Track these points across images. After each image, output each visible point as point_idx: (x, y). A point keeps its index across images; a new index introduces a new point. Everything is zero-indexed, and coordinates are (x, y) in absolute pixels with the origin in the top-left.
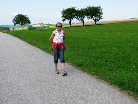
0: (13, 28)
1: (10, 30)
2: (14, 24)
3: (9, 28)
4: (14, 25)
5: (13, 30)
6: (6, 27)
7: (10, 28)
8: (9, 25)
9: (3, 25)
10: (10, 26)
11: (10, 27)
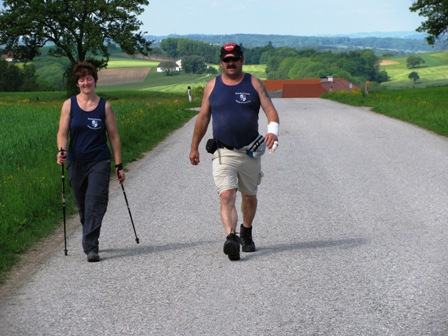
0: (414, 62)
1: (384, 78)
2: (425, 26)
3: (373, 60)
4: (425, 34)
5: (414, 76)
6: (354, 55)
7: (385, 64)
8: (373, 40)
9: (326, 40)
10: (387, 42)
11: (388, 56)
